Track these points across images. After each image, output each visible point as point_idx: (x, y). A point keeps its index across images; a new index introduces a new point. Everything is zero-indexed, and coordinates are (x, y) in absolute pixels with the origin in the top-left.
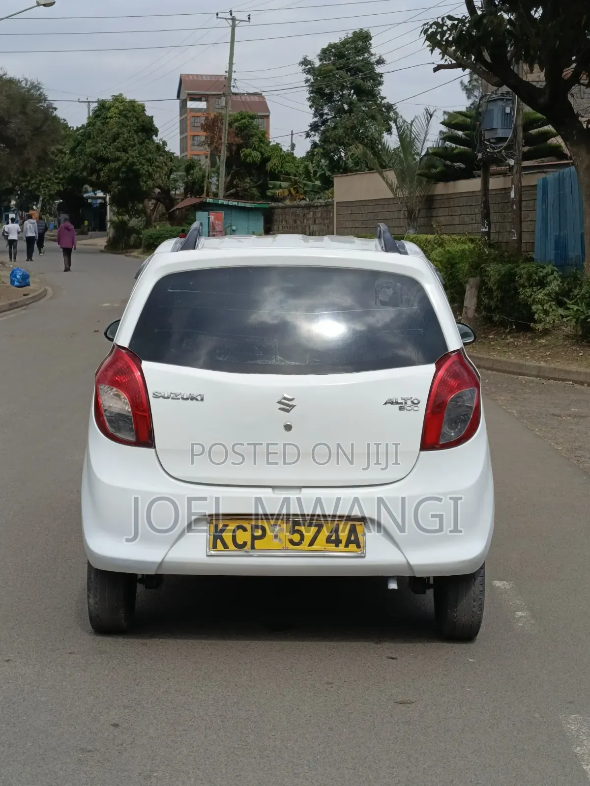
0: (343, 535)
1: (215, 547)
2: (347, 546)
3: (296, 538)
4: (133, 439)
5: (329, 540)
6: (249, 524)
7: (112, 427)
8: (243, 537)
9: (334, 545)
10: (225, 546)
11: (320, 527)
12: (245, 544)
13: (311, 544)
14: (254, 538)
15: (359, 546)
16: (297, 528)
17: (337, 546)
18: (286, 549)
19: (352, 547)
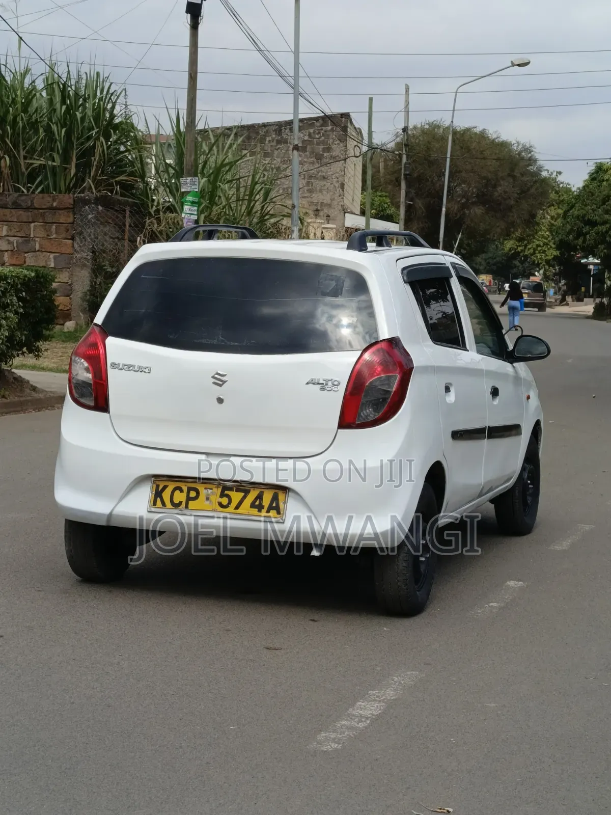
0: (266, 502)
1: (155, 504)
2: (268, 512)
3: (225, 501)
4: (92, 404)
5: (253, 505)
6: (186, 486)
7: (77, 392)
8: (180, 497)
9: (257, 510)
10: (164, 504)
11: (247, 492)
12: (180, 503)
13: (237, 508)
14: (189, 499)
15: (279, 513)
16: (226, 492)
17: (260, 511)
18: (216, 511)
19: (273, 513)
